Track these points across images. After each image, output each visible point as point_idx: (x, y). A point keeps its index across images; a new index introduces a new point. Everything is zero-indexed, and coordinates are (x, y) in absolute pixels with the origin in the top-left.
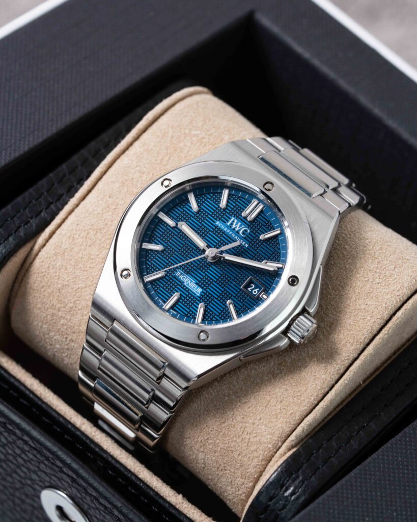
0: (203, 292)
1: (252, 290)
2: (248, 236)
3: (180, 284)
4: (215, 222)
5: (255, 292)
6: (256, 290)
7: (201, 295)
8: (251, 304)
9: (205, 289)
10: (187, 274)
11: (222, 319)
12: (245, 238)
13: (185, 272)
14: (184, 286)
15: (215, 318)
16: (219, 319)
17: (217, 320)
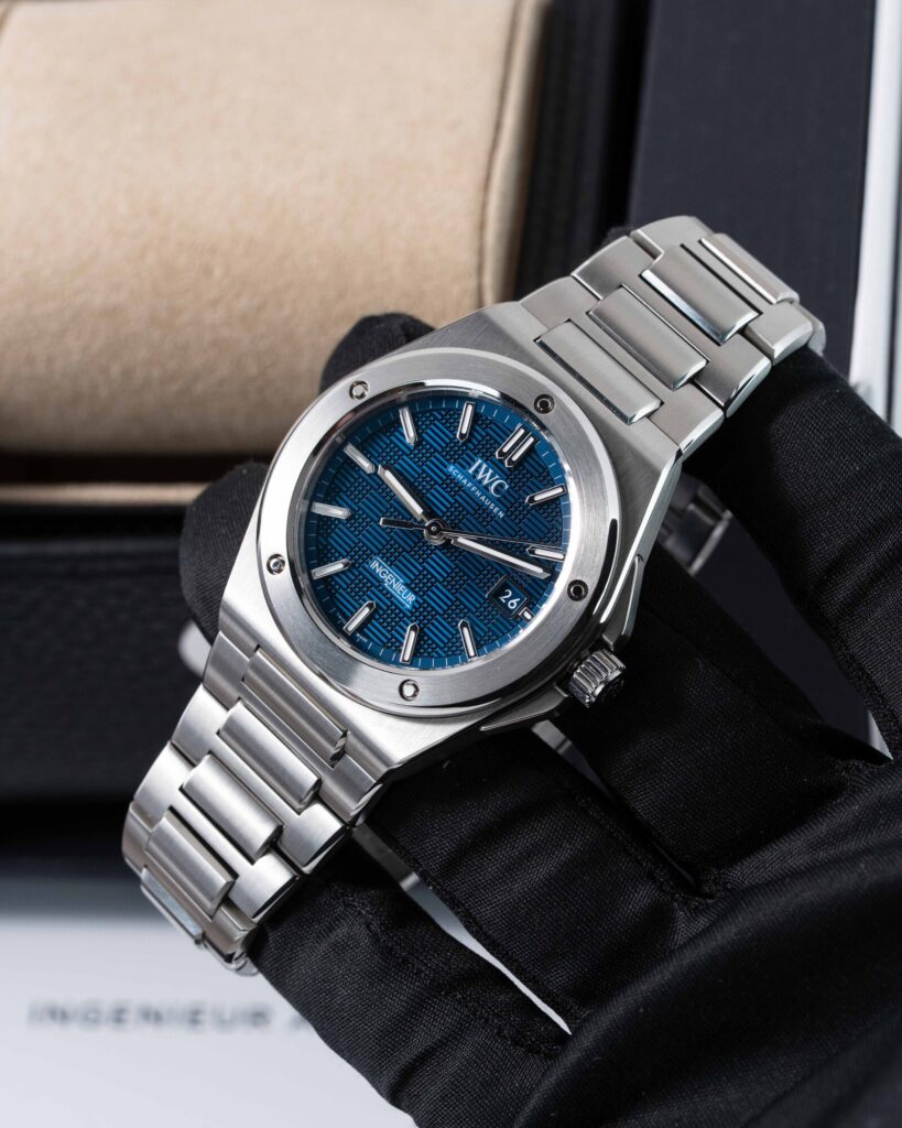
0: (417, 601)
1: (507, 600)
2: (504, 496)
3: (377, 584)
4: (446, 467)
5: (512, 604)
6: (514, 601)
7: (414, 607)
8: (503, 629)
9: (421, 596)
10: (390, 566)
11: (448, 656)
12: (498, 500)
13: (386, 562)
14: (384, 588)
15: (437, 652)
16: (443, 655)
17: (440, 656)
